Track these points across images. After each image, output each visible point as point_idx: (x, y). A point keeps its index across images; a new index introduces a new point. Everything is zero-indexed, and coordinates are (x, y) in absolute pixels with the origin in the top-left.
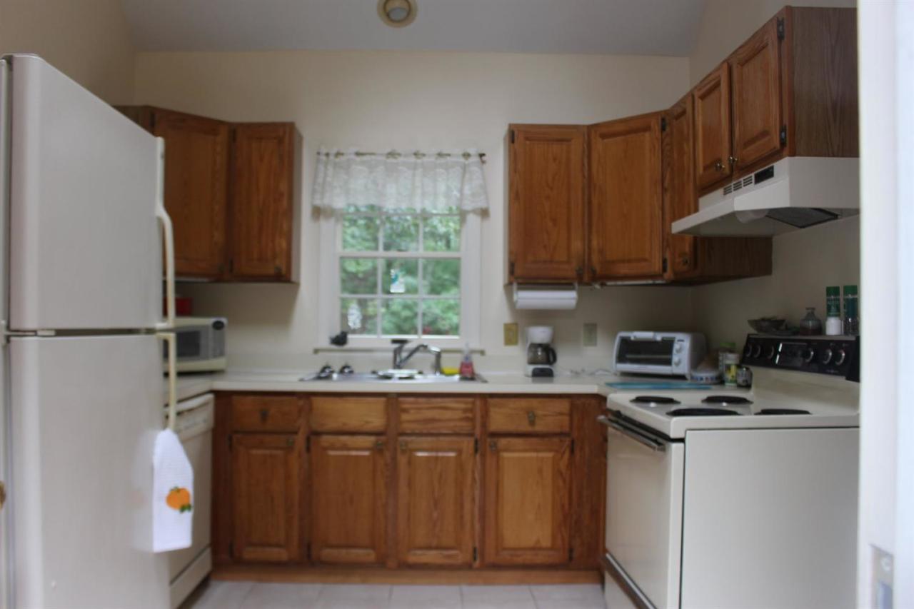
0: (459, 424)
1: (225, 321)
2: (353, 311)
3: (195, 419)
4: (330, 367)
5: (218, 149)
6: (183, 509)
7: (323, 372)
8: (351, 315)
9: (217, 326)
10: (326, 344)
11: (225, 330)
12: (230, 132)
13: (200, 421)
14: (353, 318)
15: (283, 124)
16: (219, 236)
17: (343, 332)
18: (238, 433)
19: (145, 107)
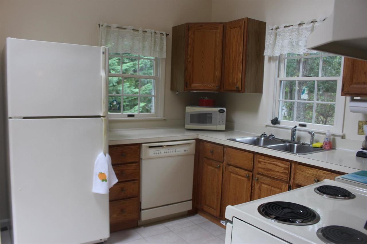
0: (281, 175)
1: (225, 109)
2: (284, 108)
3: (175, 149)
4: (265, 135)
5: (218, 35)
6: (103, 180)
7: (261, 136)
8: (283, 109)
9: (221, 111)
10: (270, 123)
11: (225, 113)
12: (223, 27)
13: (181, 151)
14: (284, 111)
15: (243, 19)
16: (218, 74)
17: (276, 118)
18: (205, 158)
19: (187, 23)
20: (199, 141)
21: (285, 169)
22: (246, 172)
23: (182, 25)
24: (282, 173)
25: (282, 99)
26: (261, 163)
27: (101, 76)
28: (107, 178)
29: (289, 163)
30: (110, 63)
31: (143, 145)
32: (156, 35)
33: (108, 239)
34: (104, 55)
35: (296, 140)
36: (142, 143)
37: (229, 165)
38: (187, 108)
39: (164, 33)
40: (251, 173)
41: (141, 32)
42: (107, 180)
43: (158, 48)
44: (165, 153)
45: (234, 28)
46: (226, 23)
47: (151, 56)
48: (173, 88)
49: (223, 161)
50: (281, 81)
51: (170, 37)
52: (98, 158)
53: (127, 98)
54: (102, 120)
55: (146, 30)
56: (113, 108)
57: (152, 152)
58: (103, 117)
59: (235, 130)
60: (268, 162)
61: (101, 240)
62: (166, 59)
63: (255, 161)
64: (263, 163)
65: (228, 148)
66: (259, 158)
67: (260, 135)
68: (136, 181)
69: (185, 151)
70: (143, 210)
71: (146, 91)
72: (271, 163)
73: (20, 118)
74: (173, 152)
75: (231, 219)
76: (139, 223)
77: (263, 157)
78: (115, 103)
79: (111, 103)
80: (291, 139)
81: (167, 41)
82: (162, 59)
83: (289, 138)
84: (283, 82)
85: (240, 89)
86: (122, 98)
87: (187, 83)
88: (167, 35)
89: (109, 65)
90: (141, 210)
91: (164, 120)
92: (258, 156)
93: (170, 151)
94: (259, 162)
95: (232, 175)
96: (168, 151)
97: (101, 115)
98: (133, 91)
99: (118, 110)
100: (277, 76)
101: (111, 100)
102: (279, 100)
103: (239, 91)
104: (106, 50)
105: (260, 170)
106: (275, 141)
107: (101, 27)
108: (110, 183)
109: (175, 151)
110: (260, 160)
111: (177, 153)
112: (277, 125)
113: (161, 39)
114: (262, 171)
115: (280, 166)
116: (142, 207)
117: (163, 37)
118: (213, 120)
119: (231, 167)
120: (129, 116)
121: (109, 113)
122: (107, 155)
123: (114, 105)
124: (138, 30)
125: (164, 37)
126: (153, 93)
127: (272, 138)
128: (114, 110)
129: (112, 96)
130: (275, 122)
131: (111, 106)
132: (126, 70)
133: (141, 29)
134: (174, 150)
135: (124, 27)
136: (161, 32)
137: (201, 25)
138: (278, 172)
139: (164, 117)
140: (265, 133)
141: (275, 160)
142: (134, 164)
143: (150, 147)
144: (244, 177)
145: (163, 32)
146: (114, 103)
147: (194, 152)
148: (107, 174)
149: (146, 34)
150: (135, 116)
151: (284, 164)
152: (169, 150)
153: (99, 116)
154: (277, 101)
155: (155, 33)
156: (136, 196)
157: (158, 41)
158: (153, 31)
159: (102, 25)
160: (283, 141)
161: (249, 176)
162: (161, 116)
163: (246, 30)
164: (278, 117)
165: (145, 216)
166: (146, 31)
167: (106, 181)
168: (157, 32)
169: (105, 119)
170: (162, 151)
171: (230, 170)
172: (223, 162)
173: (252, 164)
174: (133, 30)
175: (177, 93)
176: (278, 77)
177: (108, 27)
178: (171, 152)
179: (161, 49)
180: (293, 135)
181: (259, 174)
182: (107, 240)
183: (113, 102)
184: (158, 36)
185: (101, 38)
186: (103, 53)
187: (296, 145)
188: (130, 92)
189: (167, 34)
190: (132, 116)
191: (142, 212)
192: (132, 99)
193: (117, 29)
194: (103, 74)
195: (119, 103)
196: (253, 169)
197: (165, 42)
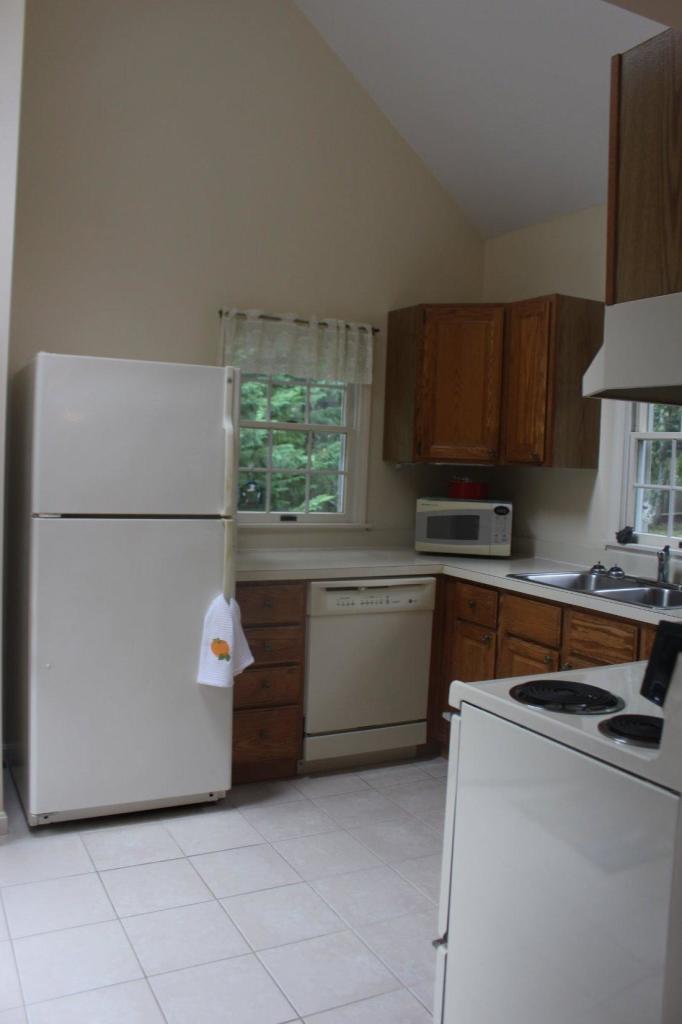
1: (509, 506)
2: (647, 504)
3: (388, 597)
4: (603, 567)
5: (492, 333)
6: (221, 657)
7: (592, 572)
8: (645, 508)
9: (500, 511)
10: (613, 540)
11: (510, 516)
12: (505, 314)
13: (401, 600)
14: (646, 511)
15: (547, 298)
16: (492, 423)
17: (627, 528)
18: (459, 619)
19: (421, 305)
20: (444, 582)
21: (628, 641)
22: (546, 651)
23: (408, 310)
24: (620, 650)
25: (646, 483)
26: (576, 629)
27: (224, 430)
28: (231, 652)
29: (635, 628)
30: (244, 392)
31: (313, 583)
32: (350, 333)
33: (228, 792)
34: (230, 386)
35: (671, 580)
36: (310, 580)
37: (510, 635)
38: (420, 502)
39: (369, 327)
40: (556, 653)
41: (313, 327)
42: (231, 655)
43: (352, 362)
44: (362, 603)
45: (529, 316)
46: (510, 305)
47: (336, 379)
48: (388, 454)
49: (498, 626)
50: (640, 441)
51: (383, 334)
52: (211, 608)
53: (284, 478)
54: (223, 524)
55: (327, 321)
56: (247, 501)
57: (332, 601)
58: (226, 517)
59: (536, 557)
60: (593, 625)
61: (211, 795)
62: (373, 387)
63: (565, 624)
64: (580, 629)
65: (509, 597)
66: (573, 618)
67: (589, 568)
68: (295, 667)
69: (410, 601)
70: (310, 735)
71: (330, 459)
72: (597, 629)
73: (55, 515)
74: (381, 603)
75: (457, 706)
76: (300, 768)
77: (581, 615)
78: (252, 488)
79: (243, 489)
80: (659, 577)
81: (375, 347)
82: (363, 386)
83: (653, 576)
84: (645, 442)
85: (541, 458)
86: (268, 477)
87: (420, 445)
88: (375, 331)
89: (244, 396)
90: (304, 735)
91: (367, 530)
92: (572, 613)
93: (374, 600)
94: (574, 627)
95: (517, 658)
96: (370, 600)
97: (222, 513)
98: (300, 461)
99: (258, 505)
100: (630, 428)
101: (244, 481)
102: (636, 484)
103: (539, 464)
104: (234, 372)
105: (574, 645)
106: (625, 581)
107: (224, 317)
108: (235, 665)
109: (388, 602)
110: (575, 621)
111: (392, 606)
112: (629, 545)
113: (362, 341)
114: (580, 646)
115: (616, 636)
116: (308, 730)
117: (365, 335)
118: (482, 532)
119: (514, 640)
120: (285, 518)
121: (239, 512)
122: (232, 601)
123: (251, 493)
124: (307, 322)
125: (369, 336)
126: (342, 467)
127: (616, 575)
128: (249, 503)
129: (247, 472)
130: (626, 536)
131: (244, 494)
132: (284, 408)
133: (314, 320)
134: (385, 599)
135: (275, 315)
136: (361, 325)
137: (452, 309)
138: (613, 649)
139: (367, 522)
140: (602, 564)
141: (605, 622)
142: (292, 628)
143: (329, 589)
144: (542, 662)
145: (365, 326)
146: (249, 488)
147: (432, 606)
148: (230, 643)
149: (327, 330)
150: (299, 519)
151: (625, 630)
152: (372, 597)
153: (218, 517)
154: (630, 487)
155: (347, 327)
156: (295, 703)
157: (354, 345)
158: (342, 323)
159: (227, 313)
160: (641, 582)
161: (551, 661)
162: (358, 520)
163: (553, 321)
164: (631, 526)
165: (315, 750)
166: (325, 324)
167: (228, 658)
168: (351, 324)
169: (229, 524)
170: (356, 599)
171: (512, 647)
172: (496, 630)
173: (559, 632)
174: (297, 321)
175: (398, 466)
176: (633, 430)
177: (241, 316)
178: (378, 602)
179: (361, 365)
180: (662, 568)
181: (573, 654)
182: (224, 796)
183: (247, 486)
184: (355, 333)
185: (225, 342)
186: (230, 381)
187: (667, 591)
188: (293, 462)
189: (376, 328)
190: (292, 518)
191: (308, 740)
192: (293, 481)
193: (261, 321)
194: (227, 425)
195: (262, 490)
196: (561, 645)
197: (370, 349)
